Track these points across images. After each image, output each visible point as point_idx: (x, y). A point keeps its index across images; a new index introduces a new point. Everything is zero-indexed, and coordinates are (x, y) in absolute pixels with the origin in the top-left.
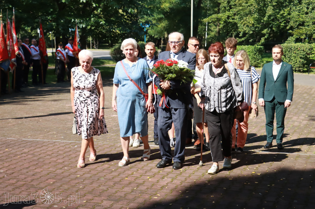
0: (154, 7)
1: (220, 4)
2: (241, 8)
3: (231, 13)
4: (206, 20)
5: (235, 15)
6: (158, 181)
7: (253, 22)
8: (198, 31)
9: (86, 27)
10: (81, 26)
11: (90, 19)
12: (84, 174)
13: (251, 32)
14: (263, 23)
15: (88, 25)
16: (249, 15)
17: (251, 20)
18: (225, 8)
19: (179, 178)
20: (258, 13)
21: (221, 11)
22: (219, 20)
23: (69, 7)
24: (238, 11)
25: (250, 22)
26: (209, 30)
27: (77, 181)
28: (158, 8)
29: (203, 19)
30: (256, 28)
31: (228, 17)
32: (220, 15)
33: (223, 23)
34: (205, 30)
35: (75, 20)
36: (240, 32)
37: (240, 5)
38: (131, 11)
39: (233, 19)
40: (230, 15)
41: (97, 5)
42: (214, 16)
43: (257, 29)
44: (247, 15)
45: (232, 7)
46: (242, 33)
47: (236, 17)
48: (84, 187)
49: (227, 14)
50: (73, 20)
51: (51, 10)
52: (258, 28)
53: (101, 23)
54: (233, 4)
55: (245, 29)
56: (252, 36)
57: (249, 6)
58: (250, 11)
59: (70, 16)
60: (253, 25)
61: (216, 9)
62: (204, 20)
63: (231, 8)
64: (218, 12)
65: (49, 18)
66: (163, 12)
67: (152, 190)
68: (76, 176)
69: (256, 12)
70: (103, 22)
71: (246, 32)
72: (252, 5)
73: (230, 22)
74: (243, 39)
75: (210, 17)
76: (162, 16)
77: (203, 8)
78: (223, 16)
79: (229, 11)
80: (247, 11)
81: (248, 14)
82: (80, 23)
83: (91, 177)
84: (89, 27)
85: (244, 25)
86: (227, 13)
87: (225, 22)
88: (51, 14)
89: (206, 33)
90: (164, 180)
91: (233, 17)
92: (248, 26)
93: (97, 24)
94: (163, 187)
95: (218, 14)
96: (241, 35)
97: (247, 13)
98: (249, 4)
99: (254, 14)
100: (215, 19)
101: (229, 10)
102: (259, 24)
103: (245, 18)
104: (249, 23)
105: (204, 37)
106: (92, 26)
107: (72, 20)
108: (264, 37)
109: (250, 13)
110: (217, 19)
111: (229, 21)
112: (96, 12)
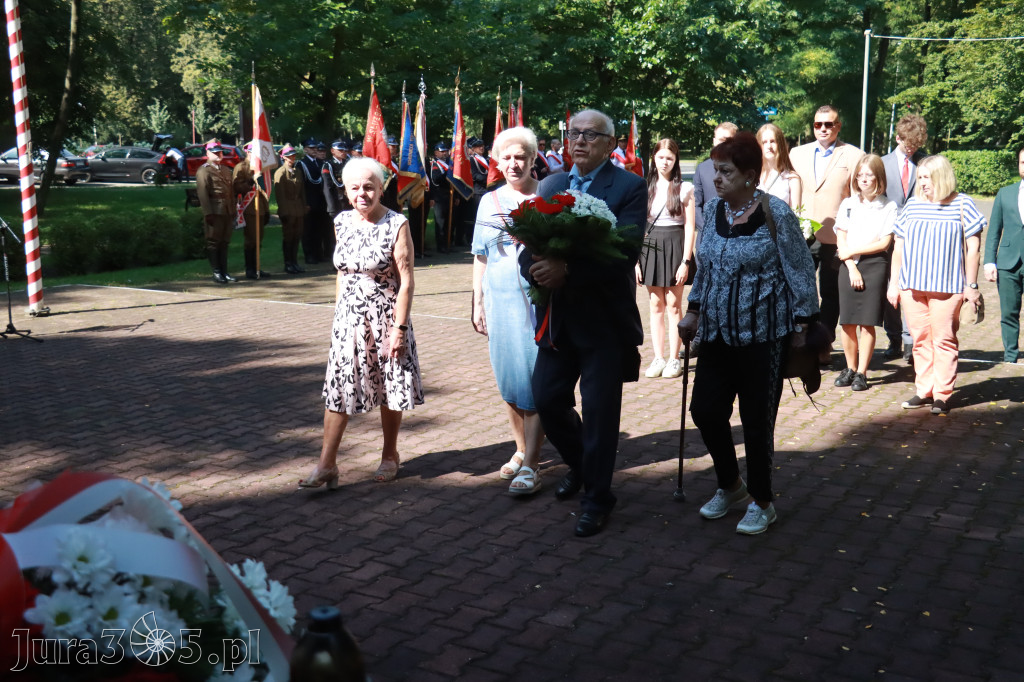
0: (786, 74)
1: (924, 66)
2: (969, 73)
3: (948, 84)
4: (893, 100)
5: (955, 87)
6: (795, 413)
7: (994, 102)
8: (876, 121)
9: (650, 116)
10: (642, 113)
11: (659, 101)
12: (651, 393)
13: (990, 123)
14: (1017, 102)
15: (655, 112)
16: (987, 87)
17: (990, 98)
18: (935, 73)
19: (837, 408)
20: (1008, 82)
21: (925, 81)
22: (920, 99)
23: (621, 78)
24: (963, 81)
25: (989, 102)
26: (897, 120)
27: (638, 406)
28: (794, 77)
29: (886, 98)
30: (1001, 113)
31: (941, 93)
32: (923, 89)
33: (929, 104)
34: (889, 121)
35: (630, 101)
36: (967, 124)
37: (969, 67)
38: (741, 84)
39: (952, 95)
40: (946, 89)
41: (675, 72)
42: (912, 91)
43: (1003, 116)
44: (982, 87)
45: (951, 71)
46: (970, 125)
47: (958, 91)
48: (652, 418)
49: (939, 87)
50: (627, 102)
51: (587, 85)
52: (1006, 113)
53: (681, 107)
54: (953, 65)
55: (977, 117)
56: (989, 131)
57: (988, 69)
58: (990, 80)
59: (623, 94)
60: (995, 107)
61: (915, 78)
62: (888, 99)
63: (947, 74)
64: (920, 83)
65: (581, 100)
66: (804, 84)
67: (784, 429)
68: (636, 396)
69: (1002, 80)
70: (685, 105)
71: (979, 123)
72: (994, 65)
73: (945, 103)
74: (971, 137)
75: (902, 94)
76: (802, 92)
77: (887, 76)
78: (930, 90)
79: (944, 80)
80: (983, 79)
81: (986, 85)
82: (641, 107)
83: (664, 399)
84: (657, 116)
85: (975, 108)
86: (939, 85)
87: (934, 103)
88: (586, 92)
89: (892, 126)
90: (807, 410)
91: (951, 92)
92: (983, 110)
93: (673, 110)
94: (804, 425)
95: (919, 86)
96: (968, 129)
97: (983, 83)
98: (987, 65)
99: (999, 84)
100: (914, 98)
101: (944, 78)
102: (1007, 105)
103: (977, 94)
104: (987, 103)
105: (885, 135)
106: (663, 113)
107: (624, 102)
108: (1018, 131)
109: (990, 83)
110: (918, 96)
111: (941, 101)
112: (670, 86)
